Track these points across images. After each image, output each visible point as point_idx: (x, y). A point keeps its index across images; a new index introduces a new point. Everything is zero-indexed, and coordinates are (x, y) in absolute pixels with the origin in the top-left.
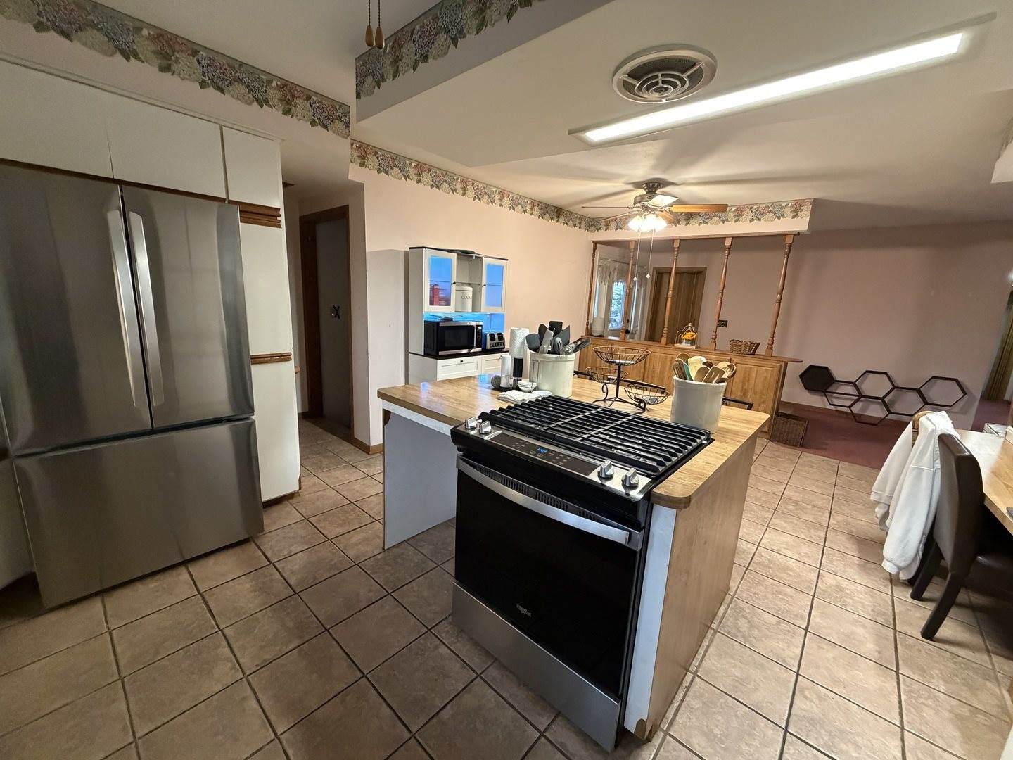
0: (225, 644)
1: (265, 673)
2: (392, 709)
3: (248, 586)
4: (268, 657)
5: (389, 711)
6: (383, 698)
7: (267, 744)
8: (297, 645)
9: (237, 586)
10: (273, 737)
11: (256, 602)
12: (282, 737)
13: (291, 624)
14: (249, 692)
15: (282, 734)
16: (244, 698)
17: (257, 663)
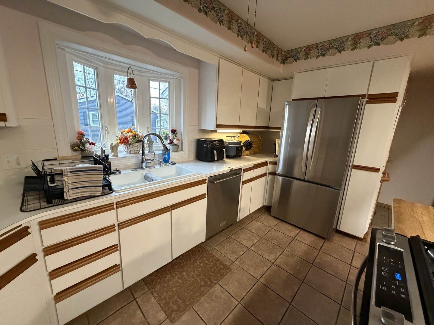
0: (281, 253)
1: (276, 268)
2: (281, 320)
3: (305, 248)
4: (282, 266)
5: (280, 319)
6: (284, 315)
7: (256, 278)
8: (291, 273)
9: (303, 245)
10: (258, 279)
11: (300, 253)
12: (259, 282)
13: (298, 268)
14: (269, 266)
15: (260, 281)
16: (266, 266)
17: (279, 264)
